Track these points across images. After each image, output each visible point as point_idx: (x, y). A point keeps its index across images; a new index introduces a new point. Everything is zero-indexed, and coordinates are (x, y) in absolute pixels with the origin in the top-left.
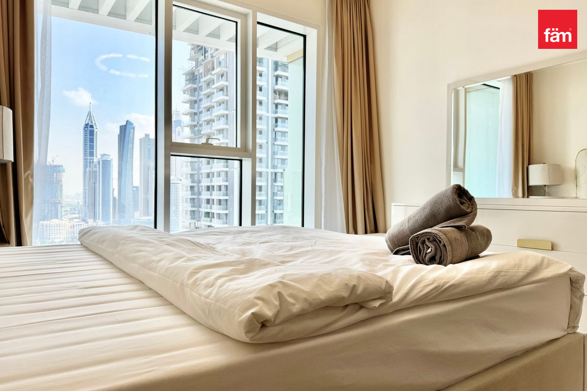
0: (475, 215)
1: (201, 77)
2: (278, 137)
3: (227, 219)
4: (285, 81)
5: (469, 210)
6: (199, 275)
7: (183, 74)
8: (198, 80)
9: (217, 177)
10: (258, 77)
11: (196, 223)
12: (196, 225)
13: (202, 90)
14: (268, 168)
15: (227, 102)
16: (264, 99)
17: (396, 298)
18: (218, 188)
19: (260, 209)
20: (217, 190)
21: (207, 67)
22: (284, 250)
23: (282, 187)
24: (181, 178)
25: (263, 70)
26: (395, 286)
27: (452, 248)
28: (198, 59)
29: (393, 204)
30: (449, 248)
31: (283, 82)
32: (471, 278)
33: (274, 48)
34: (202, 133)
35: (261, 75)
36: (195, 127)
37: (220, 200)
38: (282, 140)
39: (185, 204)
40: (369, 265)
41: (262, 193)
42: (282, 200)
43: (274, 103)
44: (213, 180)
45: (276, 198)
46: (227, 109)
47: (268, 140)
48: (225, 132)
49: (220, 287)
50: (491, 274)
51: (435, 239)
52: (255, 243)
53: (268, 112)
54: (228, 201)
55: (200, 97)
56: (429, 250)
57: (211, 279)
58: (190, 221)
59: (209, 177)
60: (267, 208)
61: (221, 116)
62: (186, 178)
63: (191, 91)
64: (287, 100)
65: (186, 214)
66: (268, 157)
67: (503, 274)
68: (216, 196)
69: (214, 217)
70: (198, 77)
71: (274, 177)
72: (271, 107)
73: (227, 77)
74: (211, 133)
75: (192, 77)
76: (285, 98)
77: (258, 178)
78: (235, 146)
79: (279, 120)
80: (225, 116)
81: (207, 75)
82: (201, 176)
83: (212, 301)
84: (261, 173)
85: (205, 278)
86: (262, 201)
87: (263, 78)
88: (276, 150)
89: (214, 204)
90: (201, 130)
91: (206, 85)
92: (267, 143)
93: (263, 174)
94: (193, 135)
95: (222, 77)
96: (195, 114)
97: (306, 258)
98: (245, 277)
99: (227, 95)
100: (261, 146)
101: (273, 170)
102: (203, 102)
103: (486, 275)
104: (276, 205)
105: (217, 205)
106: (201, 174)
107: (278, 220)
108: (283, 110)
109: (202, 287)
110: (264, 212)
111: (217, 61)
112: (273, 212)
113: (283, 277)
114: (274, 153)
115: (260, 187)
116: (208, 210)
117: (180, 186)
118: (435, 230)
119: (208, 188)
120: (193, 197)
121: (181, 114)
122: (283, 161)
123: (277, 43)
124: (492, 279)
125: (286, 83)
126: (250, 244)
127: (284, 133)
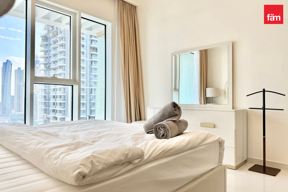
0: (181, 115)
1: (50, 38)
2: (93, 71)
3: (64, 113)
4: (96, 43)
5: (178, 113)
6: (51, 153)
7: (41, 37)
8: (49, 40)
9: (59, 91)
10: (82, 40)
11: (47, 115)
12: (47, 116)
13: (51, 45)
14: (87, 87)
15: (65, 52)
16: (85, 51)
17: (146, 158)
18: (60, 97)
19: (83, 108)
20: (59, 98)
21: (54, 34)
22: (95, 134)
23: (95, 96)
24: (39, 91)
25: (84, 37)
26: (145, 152)
27: (171, 131)
28: (49, 29)
29: (148, 107)
30: (170, 131)
31: (95, 43)
32: (178, 145)
33: (90, 29)
34: (51, 67)
35: (83, 39)
36: (47, 65)
37: (61, 103)
38: (94, 72)
39: (41, 105)
40: (135, 141)
41: (84, 99)
42: (95, 103)
43: (90, 54)
44: (57, 93)
45: (91, 102)
46: (65, 56)
47: (87, 72)
48: (64, 67)
49: (62, 159)
50: (186, 143)
51: (164, 127)
52: (80, 131)
53: (87, 58)
54: (65, 103)
55: (50, 49)
56: (162, 132)
57: (57, 154)
58: (44, 114)
59: (55, 91)
60: (87, 107)
61: (61, 59)
62: (42, 91)
63: (45, 45)
64: (97, 52)
65: (42, 110)
66: (87, 81)
67: (191, 142)
68: (58, 101)
69: (57, 112)
70: (49, 39)
71: (90, 91)
72: (89, 55)
73: (65, 39)
74: (56, 68)
75: (45, 38)
76: (96, 51)
77: (82, 92)
78: (69, 79)
79: (93, 62)
80: (64, 59)
81: (54, 38)
82: (50, 90)
83: (58, 166)
84: (83, 89)
85: (54, 154)
86: (84, 103)
87: (84, 41)
88: (92, 78)
89: (57, 105)
90: (50, 66)
91: (53, 43)
92: (87, 73)
93: (85, 89)
94: (46, 69)
95: (62, 39)
96: (47, 58)
97: (106, 138)
98: (75, 153)
99: (65, 49)
100: (83, 75)
101: (90, 88)
102: (51, 51)
103: (184, 144)
104: (91, 105)
105: (59, 105)
106: (50, 89)
107: (93, 113)
108: (95, 58)
109: (53, 159)
110: (85, 109)
111: (59, 31)
112: (90, 109)
113: (93, 153)
114: (90, 79)
115: (83, 96)
116: (54, 109)
117: (38, 96)
118: (164, 123)
119: (54, 97)
120: (46, 101)
121: (39, 58)
122: (95, 83)
123: (91, 27)
124: (187, 145)
125: (97, 44)
126: (77, 131)
127: (96, 69)
